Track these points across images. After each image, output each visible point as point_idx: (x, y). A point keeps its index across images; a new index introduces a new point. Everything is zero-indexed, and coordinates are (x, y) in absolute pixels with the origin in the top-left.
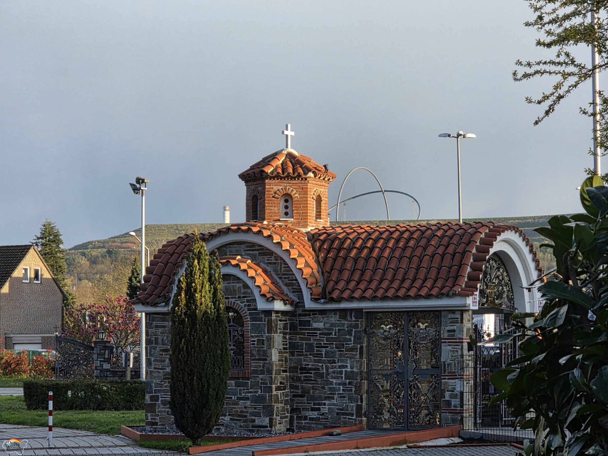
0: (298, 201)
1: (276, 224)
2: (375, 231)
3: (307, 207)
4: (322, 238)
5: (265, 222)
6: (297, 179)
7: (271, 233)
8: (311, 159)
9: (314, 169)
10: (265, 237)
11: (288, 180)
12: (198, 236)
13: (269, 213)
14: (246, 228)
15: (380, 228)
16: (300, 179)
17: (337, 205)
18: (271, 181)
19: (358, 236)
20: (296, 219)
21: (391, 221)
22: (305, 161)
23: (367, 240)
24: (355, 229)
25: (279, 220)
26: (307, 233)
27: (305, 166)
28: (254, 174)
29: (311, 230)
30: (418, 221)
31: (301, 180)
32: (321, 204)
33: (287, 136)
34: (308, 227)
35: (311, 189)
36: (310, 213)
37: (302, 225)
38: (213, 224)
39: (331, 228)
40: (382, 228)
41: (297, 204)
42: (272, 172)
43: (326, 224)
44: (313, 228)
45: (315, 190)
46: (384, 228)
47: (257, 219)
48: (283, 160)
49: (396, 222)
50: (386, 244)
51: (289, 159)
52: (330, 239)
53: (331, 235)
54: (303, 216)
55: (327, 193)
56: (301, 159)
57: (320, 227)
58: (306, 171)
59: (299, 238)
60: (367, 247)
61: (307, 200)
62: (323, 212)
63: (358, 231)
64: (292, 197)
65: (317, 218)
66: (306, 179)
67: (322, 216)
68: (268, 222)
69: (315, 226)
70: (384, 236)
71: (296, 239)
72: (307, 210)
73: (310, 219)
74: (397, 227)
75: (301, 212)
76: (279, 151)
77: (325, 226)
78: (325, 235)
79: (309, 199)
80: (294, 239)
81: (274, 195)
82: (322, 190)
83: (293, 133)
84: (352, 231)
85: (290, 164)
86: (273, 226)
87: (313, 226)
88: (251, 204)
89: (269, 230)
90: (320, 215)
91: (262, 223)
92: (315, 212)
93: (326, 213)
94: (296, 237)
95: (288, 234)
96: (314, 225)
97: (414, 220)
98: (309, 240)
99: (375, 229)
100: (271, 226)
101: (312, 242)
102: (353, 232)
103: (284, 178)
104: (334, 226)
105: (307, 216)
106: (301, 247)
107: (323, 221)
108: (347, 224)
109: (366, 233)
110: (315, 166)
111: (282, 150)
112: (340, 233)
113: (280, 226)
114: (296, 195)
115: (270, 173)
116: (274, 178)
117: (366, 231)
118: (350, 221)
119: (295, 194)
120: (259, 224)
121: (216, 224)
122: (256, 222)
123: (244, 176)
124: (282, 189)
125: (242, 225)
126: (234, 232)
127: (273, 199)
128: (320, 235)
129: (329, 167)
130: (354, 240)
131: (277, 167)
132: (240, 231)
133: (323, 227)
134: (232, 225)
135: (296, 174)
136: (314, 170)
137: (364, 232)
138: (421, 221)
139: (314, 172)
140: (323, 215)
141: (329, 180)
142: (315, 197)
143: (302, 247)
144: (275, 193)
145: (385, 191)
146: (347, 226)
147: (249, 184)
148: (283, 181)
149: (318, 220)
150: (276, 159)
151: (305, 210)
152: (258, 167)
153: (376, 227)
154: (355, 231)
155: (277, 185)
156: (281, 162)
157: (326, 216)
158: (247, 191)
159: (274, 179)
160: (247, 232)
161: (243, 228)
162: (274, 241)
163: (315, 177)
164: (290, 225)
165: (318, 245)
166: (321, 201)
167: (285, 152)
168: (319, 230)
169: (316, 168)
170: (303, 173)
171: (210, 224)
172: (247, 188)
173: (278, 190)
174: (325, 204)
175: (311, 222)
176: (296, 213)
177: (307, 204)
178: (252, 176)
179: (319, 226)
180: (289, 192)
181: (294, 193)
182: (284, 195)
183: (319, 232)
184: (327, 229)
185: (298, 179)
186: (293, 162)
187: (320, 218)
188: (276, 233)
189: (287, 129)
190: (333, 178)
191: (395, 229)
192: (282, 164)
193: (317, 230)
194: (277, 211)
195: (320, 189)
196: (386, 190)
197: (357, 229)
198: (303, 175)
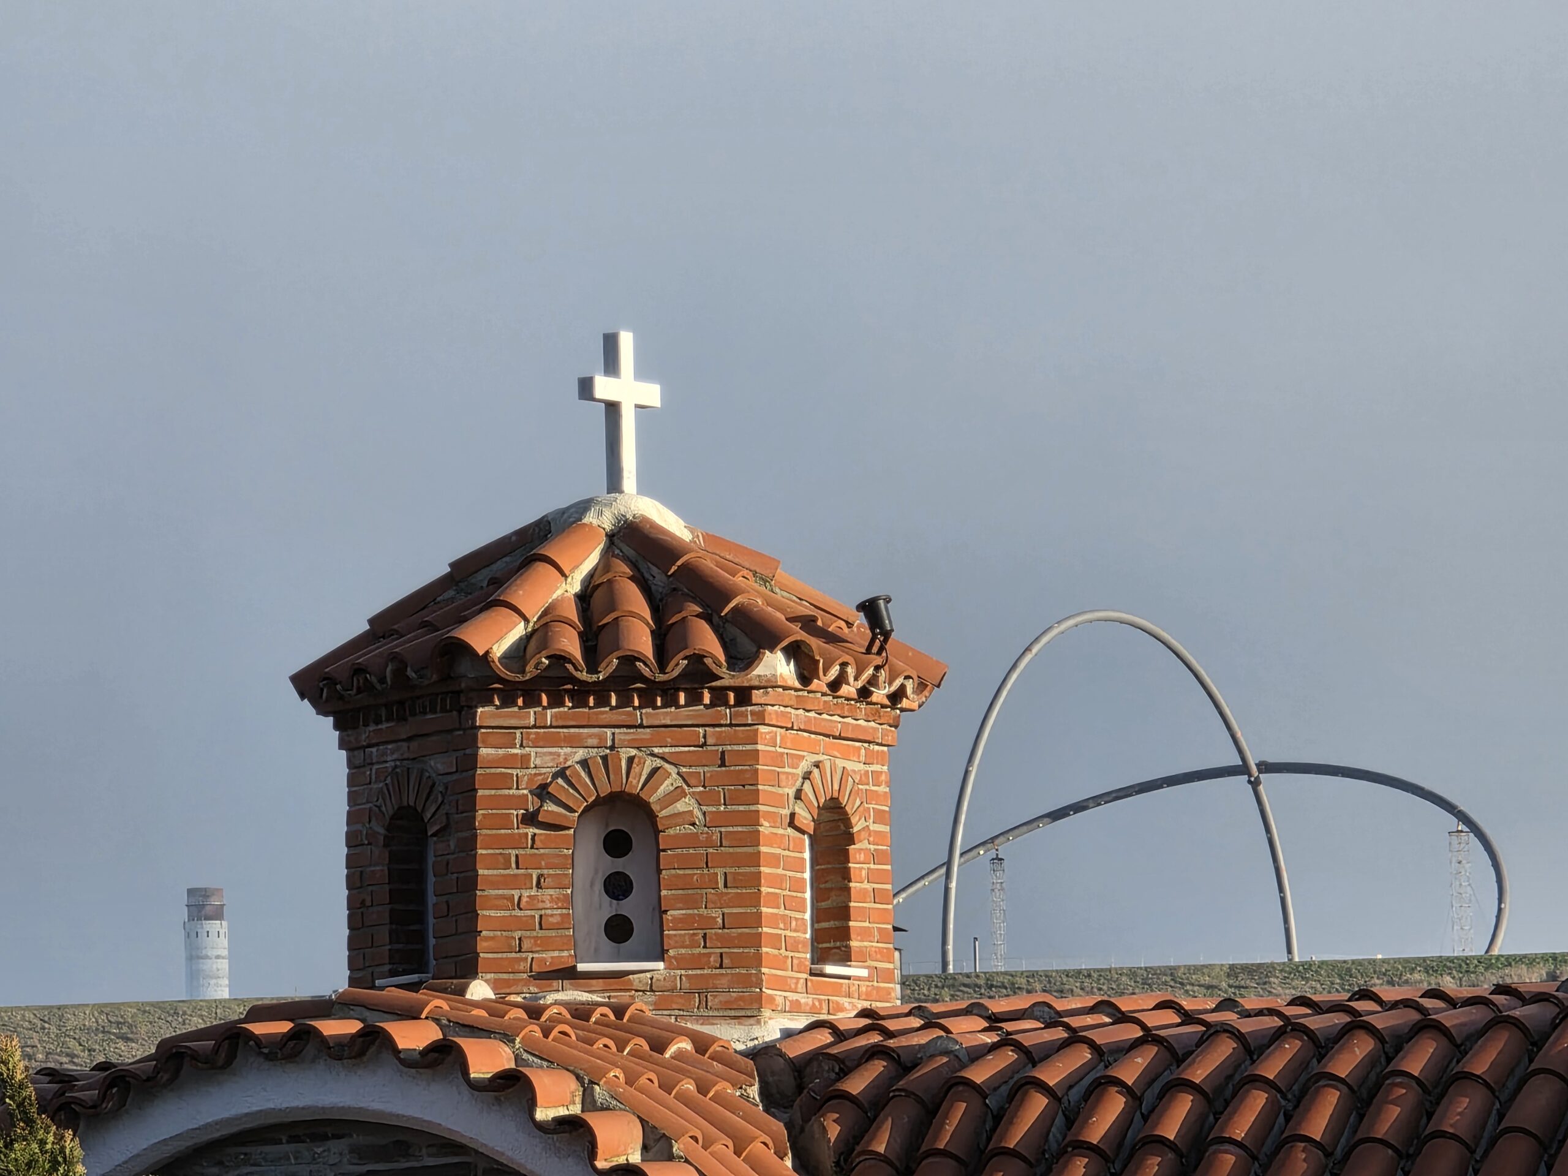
0: (691, 841)
1: (551, 998)
2: (1213, 1032)
3: (755, 880)
4: (857, 1084)
5: (479, 990)
6: (682, 698)
7: (517, 1058)
8: (774, 563)
9: (795, 627)
10: (477, 1087)
11: (624, 702)
12: (30, 1091)
13: (505, 925)
14: (352, 1027)
15: (1247, 1014)
16: (707, 699)
17: (949, 864)
18: (511, 715)
19: (1099, 1072)
20: (681, 963)
21: (1308, 966)
22: (738, 579)
23: (1161, 1096)
24: (1075, 1022)
25: (569, 974)
26: (761, 1055)
27: (735, 609)
28: (400, 672)
29: (788, 1034)
30: (1487, 962)
31: (713, 705)
32: (845, 857)
33: (612, 409)
34: (766, 1013)
35: (778, 759)
36: (774, 920)
37: (727, 1006)
38: (118, 1006)
39: (917, 1022)
40: (1260, 1013)
41: (686, 863)
42: (518, 654)
43: (885, 996)
44: (800, 1023)
45: (804, 766)
46: (1272, 1012)
47: (421, 968)
48: (591, 575)
49: (1343, 970)
50: (1288, 1118)
51: (633, 565)
52: (909, 1094)
53: (915, 1065)
54: (727, 942)
55: (883, 789)
56: (709, 564)
57: (847, 1015)
58: (745, 644)
59: (703, 1090)
60: (1162, 1141)
61: (754, 839)
62: (865, 914)
63: (1100, 1038)
64: (651, 816)
65: (821, 956)
66: (744, 696)
67: (854, 944)
68: (495, 985)
69: (813, 1011)
70: (1272, 1067)
71: (683, 1098)
72: (755, 899)
73: (779, 964)
74: (1361, 1006)
75: (716, 914)
76: (563, 512)
77: (877, 1005)
78: (878, 1067)
79: (765, 828)
80: (670, 1099)
81: (532, 804)
82: (850, 766)
83: (651, 394)
84: (1060, 1034)
85: (634, 600)
86: (534, 1012)
87: (796, 1008)
88: (380, 870)
89: (507, 1038)
90: (845, 934)
91: (461, 991)
92: (807, 916)
93: (882, 916)
94: (689, 1086)
95: (633, 1064)
96: (803, 999)
97: (1466, 960)
98: (772, 1100)
99: (1211, 1018)
100: (521, 1014)
101: (796, 1113)
102: (1065, 1044)
103: (601, 692)
104: (936, 1008)
105: (757, 941)
106: (718, 1147)
107: (864, 973)
108: (1015, 989)
109: (1152, 1051)
110: (806, 610)
111: (584, 507)
112: (978, 1054)
113: (581, 1013)
114: (681, 806)
115: (507, 657)
116: (529, 693)
117: (1149, 1037)
118: (1032, 975)
119: (677, 794)
120: (438, 1003)
121: (143, 1009)
122: (413, 987)
123: (330, 680)
124: (584, 763)
125: (325, 1008)
126: (271, 1057)
127: (531, 831)
128: (846, 1066)
129: (894, 616)
130: (1075, 1094)
131: (549, 619)
132: (310, 1050)
133: (864, 1013)
134: (260, 1013)
135: (679, 665)
136: (798, 634)
137: (1136, 1044)
138: (1510, 961)
139: (795, 652)
140: (866, 934)
141: (896, 697)
142: (805, 817)
143: (723, 1146)
144: (542, 792)
145: (1266, 767)
146: (1021, 1002)
147: (366, 733)
148: (591, 711)
149: (830, 969)
150: (542, 568)
151: (739, 901)
152: (425, 624)
153: (1218, 1008)
154: (1075, 1038)
155: (555, 742)
156: (574, 585)
157: (883, 937)
158: (352, 781)
159: (532, 701)
160: (361, 1054)
161: (332, 1028)
162: (542, 1114)
163: (806, 677)
164: (642, 1005)
165: (834, 1131)
166: (850, 839)
167: (601, 520)
168: (840, 1035)
169: (808, 623)
170: (722, 658)
171: (101, 1008)
172: (351, 764)
173: (561, 773)
174: (877, 857)
175: (782, 985)
176: (683, 923)
177: (755, 859)
178: (382, 680)
179: (840, 1008)
180: (635, 784)
181: (665, 787)
182: (599, 802)
183: (834, 1051)
184: (892, 1025)
185: (694, 699)
186: (659, 580)
187: (845, 958)
188: (551, 1061)
189: (611, 366)
190: (922, 686)
191: (1341, 1019)
192: (584, 598)
193: (824, 1037)
194: (555, 915)
195: (840, 763)
196: (1271, 759)
197: (1089, 1020)
198: (723, 671)
